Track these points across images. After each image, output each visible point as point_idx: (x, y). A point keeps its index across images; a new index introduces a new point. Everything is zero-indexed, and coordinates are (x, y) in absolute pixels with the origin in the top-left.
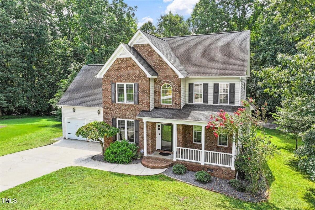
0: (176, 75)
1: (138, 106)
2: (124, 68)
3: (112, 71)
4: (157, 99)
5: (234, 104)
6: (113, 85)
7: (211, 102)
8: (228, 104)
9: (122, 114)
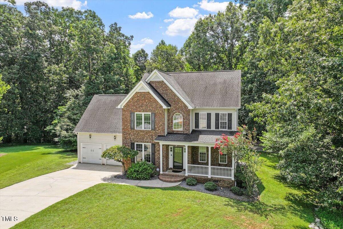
0: (186, 107)
1: (154, 132)
2: (142, 100)
3: (132, 103)
4: (170, 126)
5: (231, 129)
6: (132, 114)
7: (213, 128)
8: (227, 130)
9: (140, 139)
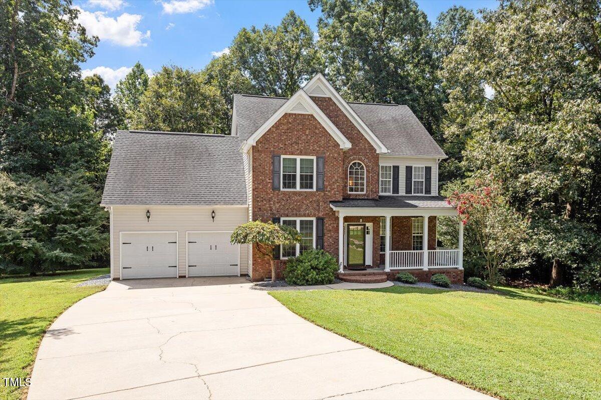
0: (372, 149)
1: (323, 194)
2: (298, 131)
3: (275, 135)
5: (430, 194)
6: (276, 159)
7: (402, 192)
8: (423, 195)
9: (293, 209)
